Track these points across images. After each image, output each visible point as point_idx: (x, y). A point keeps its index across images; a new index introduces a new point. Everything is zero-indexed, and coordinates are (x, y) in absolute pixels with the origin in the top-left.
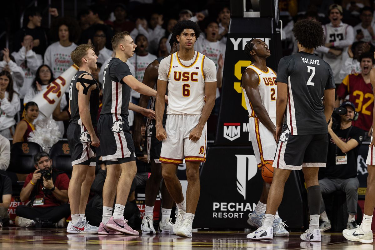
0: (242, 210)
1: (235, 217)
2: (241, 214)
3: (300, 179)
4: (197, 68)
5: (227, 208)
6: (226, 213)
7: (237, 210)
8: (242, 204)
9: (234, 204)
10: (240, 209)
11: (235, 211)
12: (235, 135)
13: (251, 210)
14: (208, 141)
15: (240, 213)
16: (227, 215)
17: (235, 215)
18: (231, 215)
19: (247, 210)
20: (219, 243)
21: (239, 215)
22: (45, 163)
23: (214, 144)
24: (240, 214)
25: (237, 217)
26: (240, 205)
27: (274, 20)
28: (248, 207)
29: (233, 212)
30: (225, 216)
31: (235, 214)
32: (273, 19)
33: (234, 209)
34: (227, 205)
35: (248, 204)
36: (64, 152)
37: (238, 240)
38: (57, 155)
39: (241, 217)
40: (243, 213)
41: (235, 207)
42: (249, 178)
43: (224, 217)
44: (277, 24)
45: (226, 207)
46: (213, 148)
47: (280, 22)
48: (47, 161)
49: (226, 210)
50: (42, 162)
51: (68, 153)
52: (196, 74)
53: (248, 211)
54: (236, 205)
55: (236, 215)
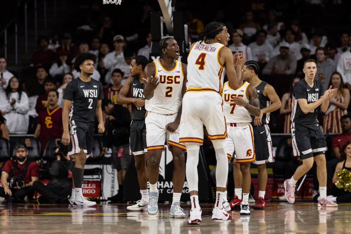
0: (162, 187)
2: (162, 190)
8: (162, 183)
10: (160, 186)
13: (169, 187)
22: (21, 153)
26: (160, 183)
28: (167, 185)
32: (183, 42)
35: (167, 183)
37: (163, 210)
39: (162, 193)
42: (167, 163)
44: (187, 45)
48: (23, 151)
50: (19, 152)
53: (167, 188)
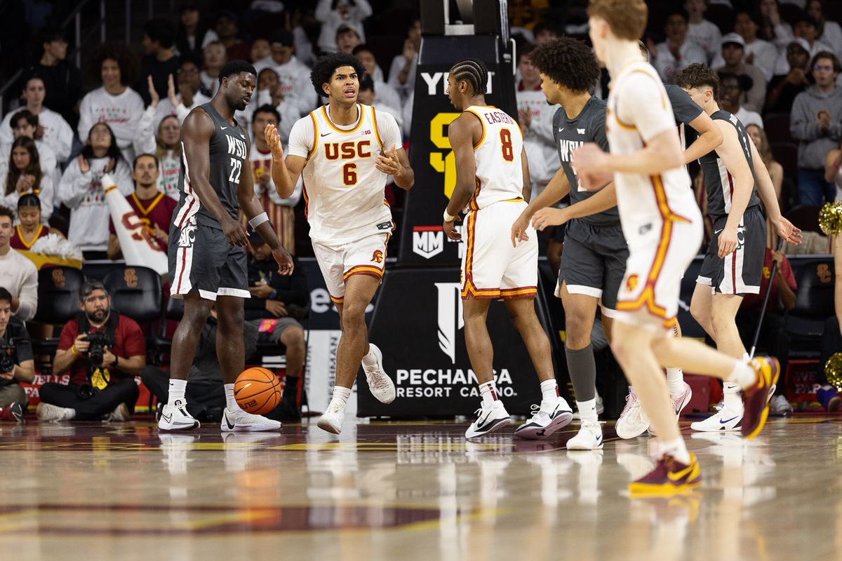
0: (449, 382)
1: (436, 395)
2: (448, 389)
3: (551, 325)
4: (368, 132)
5: (422, 379)
6: (421, 389)
7: (440, 382)
8: (449, 372)
9: (434, 372)
10: (445, 381)
11: (437, 385)
12: (434, 249)
13: (465, 382)
14: (388, 260)
15: (445, 388)
16: (423, 391)
17: (436, 393)
18: (429, 392)
19: (458, 382)
20: (408, 444)
21: (444, 392)
22: (98, 302)
23: (396, 265)
24: (446, 391)
25: (441, 395)
26: (445, 373)
27: (501, 40)
28: (460, 377)
29: (433, 386)
30: (419, 394)
31: (436, 389)
32: (498, 37)
33: (434, 381)
34: (422, 374)
35: (459, 372)
36: (128, 284)
37: (443, 436)
38: (114, 290)
39: (448, 395)
40: (450, 388)
41: (436, 377)
42: (461, 326)
43: (417, 395)
44: (506, 47)
45: (419, 377)
46: (395, 271)
47: (512, 43)
48: (101, 298)
49: (419, 382)
50: (93, 299)
51: (134, 285)
52: (367, 143)
53: (460, 385)
54: (437, 375)
55: (438, 392)
